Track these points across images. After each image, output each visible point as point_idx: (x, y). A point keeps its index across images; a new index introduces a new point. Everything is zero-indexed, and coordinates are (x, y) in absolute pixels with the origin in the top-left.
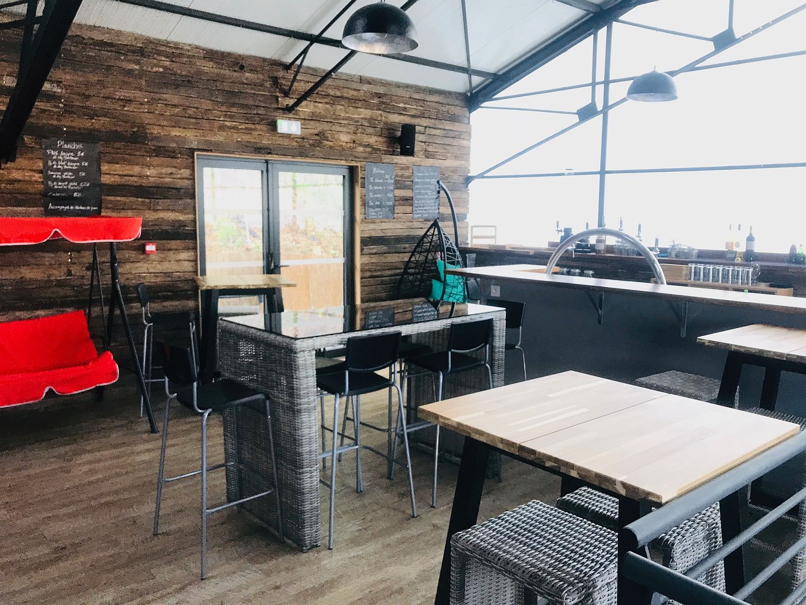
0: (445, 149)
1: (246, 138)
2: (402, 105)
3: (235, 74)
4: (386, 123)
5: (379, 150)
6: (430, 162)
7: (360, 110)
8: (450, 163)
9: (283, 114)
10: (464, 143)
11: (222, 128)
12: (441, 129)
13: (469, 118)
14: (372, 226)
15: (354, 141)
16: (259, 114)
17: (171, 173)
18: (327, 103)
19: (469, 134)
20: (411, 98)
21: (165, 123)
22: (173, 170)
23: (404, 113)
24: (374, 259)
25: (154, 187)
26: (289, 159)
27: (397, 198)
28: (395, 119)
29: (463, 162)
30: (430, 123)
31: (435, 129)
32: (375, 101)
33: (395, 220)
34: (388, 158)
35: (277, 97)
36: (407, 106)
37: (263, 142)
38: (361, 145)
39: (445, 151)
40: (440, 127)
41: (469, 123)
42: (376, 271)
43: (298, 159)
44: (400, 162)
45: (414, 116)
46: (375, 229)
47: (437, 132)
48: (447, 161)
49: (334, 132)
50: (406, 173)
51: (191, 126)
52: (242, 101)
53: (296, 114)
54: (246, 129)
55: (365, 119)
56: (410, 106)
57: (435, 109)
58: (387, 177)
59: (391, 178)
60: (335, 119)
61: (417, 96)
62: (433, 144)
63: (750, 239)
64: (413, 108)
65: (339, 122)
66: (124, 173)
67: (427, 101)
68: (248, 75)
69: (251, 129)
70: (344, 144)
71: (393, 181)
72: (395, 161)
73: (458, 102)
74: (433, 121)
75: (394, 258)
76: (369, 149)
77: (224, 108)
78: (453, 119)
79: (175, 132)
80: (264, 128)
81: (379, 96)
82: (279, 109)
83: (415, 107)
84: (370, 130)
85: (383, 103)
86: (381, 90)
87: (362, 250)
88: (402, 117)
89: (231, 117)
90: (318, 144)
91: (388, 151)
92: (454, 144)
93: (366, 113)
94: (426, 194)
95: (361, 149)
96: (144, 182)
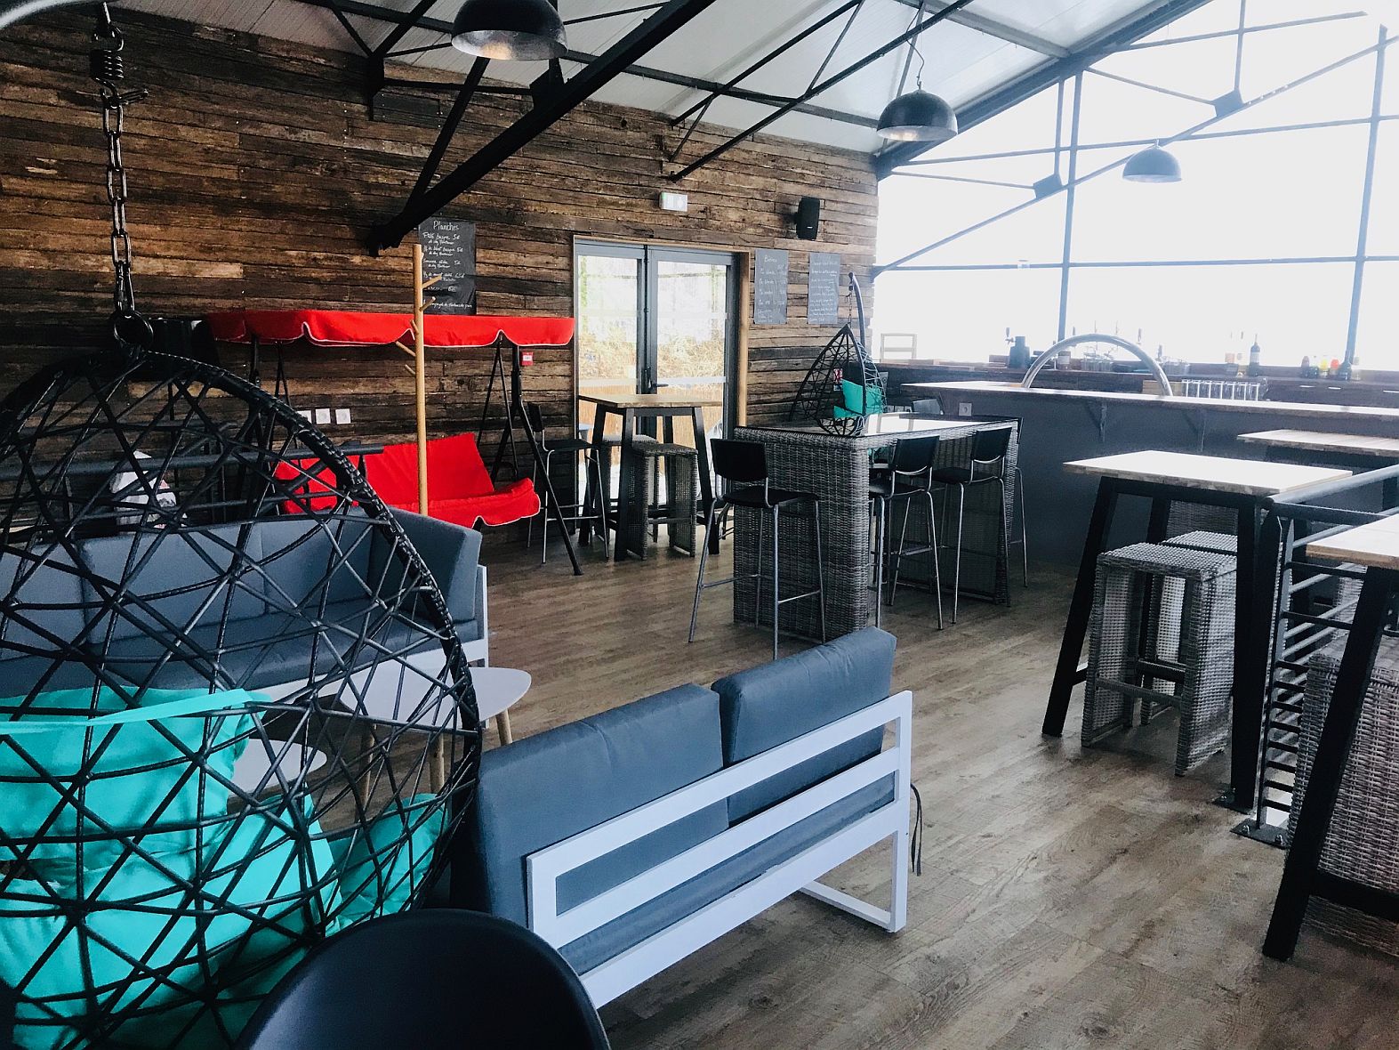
0: (848, 230)
1: (627, 216)
2: (799, 171)
3: (617, 133)
4: (780, 196)
5: (772, 231)
6: (829, 247)
7: (751, 177)
8: (852, 249)
9: (668, 184)
10: (870, 221)
11: (602, 203)
12: (843, 202)
13: (877, 187)
14: (760, 334)
15: (744, 220)
16: (641, 185)
17: (547, 263)
18: (716, 169)
19: (875, 208)
20: (809, 161)
21: (543, 197)
22: (550, 259)
23: (802, 181)
24: (763, 379)
25: (531, 280)
26: (672, 243)
27: (790, 296)
28: (791, 189)
29: (868, 248)
30: (831, 194)
31: (837, 202)
32: (770, 165)
33: (787, 326)
34: (782, 242)
35: (661, 162)
36: (804, 171)
37: (645, 222)
38: (751, 225)
39: (846, 232)
40: (843, 200)
41: (876, 195)
42: (765, 394)
43: (682, 244)
44: (795, 248)
45: (811, 185)
46: (763, 339)
47: (839, 207)
48: (850, 245)
49: (722, 208)
50: (803, 262)
51: (569, 202)
52: (624, 168)
53: (682, 186)
54: (628, 205)
55: (757, 189)
56: (808, 172)
57: (838, 175)
58: (780, 267)
59: (784, 269)
60: (725, 191)
61: (816, 158)
62: (834, 223)
63: (1255, 349)
64: (813, 175)
65: (728, 194)
66: (500, 261)
67: (828, 165)
68: (629, 133)
69: (631, 205)
70: (732, 224)
71: (786, 274)
72: (789, 246)
73: (864, 166)
74: (834, 192)
75: (785, 378)
76: (760, 231)
77: (604, 178)
78: (858, 188)
79: (554, 209)
80: (648, 203)
81: (774, 158)
82: (662, 177)
83: (814, 173)
84: (762, 205)
85: (778, 168)
86: (776, 151)
87: (749, 365)
88: (799, 187)
89: (612, 189)
90: (703, 225)
91: (781, 233)
92: (859, 223)
93: (758, 182)
94: (824, 290)
95: (751, 230)
96: (520, 274)
